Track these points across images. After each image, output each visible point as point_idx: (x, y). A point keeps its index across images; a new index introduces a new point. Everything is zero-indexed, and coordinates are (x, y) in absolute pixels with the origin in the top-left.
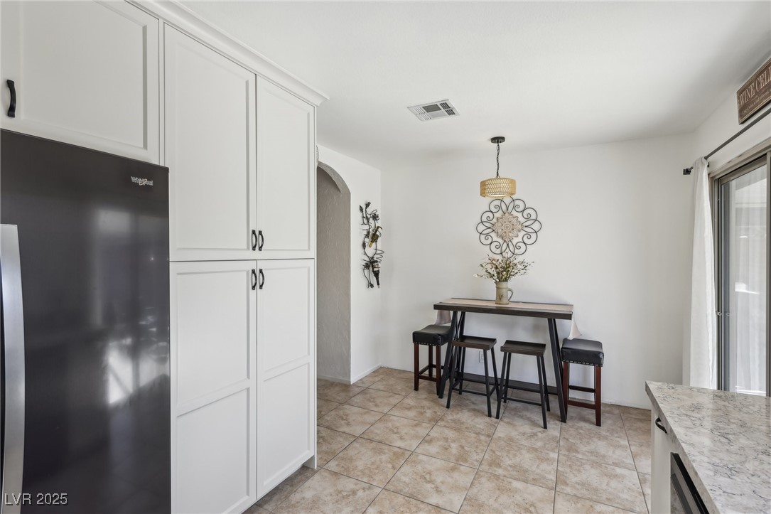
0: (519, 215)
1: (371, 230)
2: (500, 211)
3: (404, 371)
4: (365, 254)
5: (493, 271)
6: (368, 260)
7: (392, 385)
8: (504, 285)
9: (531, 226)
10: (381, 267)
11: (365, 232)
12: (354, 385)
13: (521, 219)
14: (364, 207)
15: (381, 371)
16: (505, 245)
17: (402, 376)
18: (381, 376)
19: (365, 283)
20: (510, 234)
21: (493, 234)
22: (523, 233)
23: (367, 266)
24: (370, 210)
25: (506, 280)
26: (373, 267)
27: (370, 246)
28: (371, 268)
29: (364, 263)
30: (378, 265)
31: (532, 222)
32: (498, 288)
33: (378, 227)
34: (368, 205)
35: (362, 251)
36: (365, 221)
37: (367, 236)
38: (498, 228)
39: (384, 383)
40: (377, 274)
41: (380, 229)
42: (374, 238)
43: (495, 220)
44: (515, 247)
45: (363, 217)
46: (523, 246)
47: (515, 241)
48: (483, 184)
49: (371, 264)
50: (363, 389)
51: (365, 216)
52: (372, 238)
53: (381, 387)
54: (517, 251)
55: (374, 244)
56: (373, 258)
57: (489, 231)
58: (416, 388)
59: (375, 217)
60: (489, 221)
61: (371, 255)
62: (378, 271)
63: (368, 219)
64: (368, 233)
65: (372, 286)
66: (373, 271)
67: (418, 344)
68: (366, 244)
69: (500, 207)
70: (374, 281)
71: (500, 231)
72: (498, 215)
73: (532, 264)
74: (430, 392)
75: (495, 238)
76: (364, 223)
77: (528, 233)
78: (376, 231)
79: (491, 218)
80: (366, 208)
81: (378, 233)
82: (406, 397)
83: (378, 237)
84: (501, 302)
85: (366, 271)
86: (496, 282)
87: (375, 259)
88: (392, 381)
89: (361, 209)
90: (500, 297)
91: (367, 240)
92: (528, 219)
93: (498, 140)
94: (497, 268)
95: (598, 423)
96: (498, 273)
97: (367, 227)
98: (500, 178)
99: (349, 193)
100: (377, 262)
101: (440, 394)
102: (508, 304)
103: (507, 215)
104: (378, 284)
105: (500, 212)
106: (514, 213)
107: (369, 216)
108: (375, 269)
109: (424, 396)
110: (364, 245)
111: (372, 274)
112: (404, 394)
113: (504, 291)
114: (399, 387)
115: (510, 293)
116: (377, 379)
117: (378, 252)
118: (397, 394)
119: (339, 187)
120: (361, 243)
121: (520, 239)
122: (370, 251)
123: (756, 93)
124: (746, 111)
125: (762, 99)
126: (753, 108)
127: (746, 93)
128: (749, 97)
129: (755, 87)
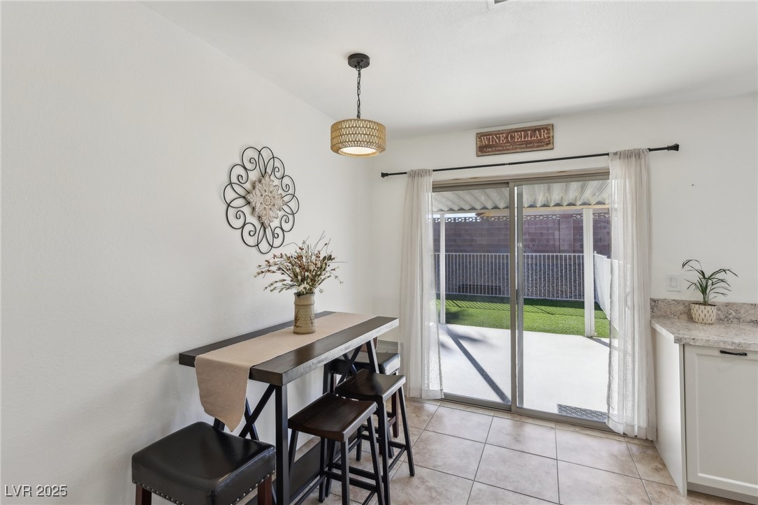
0: (278, 183)
2: (257, 169)
9: (289, 202)
13: (281, 191)
16: (262, 230)
20: (270, 213)
21: (247, 210)
22: (281, 213)
31: (290, 197)
38: (255, 198)
43: (249, 185)
44: (273, 234)
46: (280, 232)
47: (273, 225)
54: (275, 241)
57: (241, 202)
60: (241, 184)
69: (256, 164)
71: (257, 206)
72: (254, 176)
75: (249, 218)
77: (287, 214)
79: (244, 180)
92: (287, 192)
93: (359, 60)
103: (267, 178)
105: (257, 171)
106: (273, 178)
121: (278, 223)
123: (508, 142)
124: (490, 150)
125: (516, 148)
126: (501, 150)
127: (493, 138)
128: (496, 142)
129: (507, 137)
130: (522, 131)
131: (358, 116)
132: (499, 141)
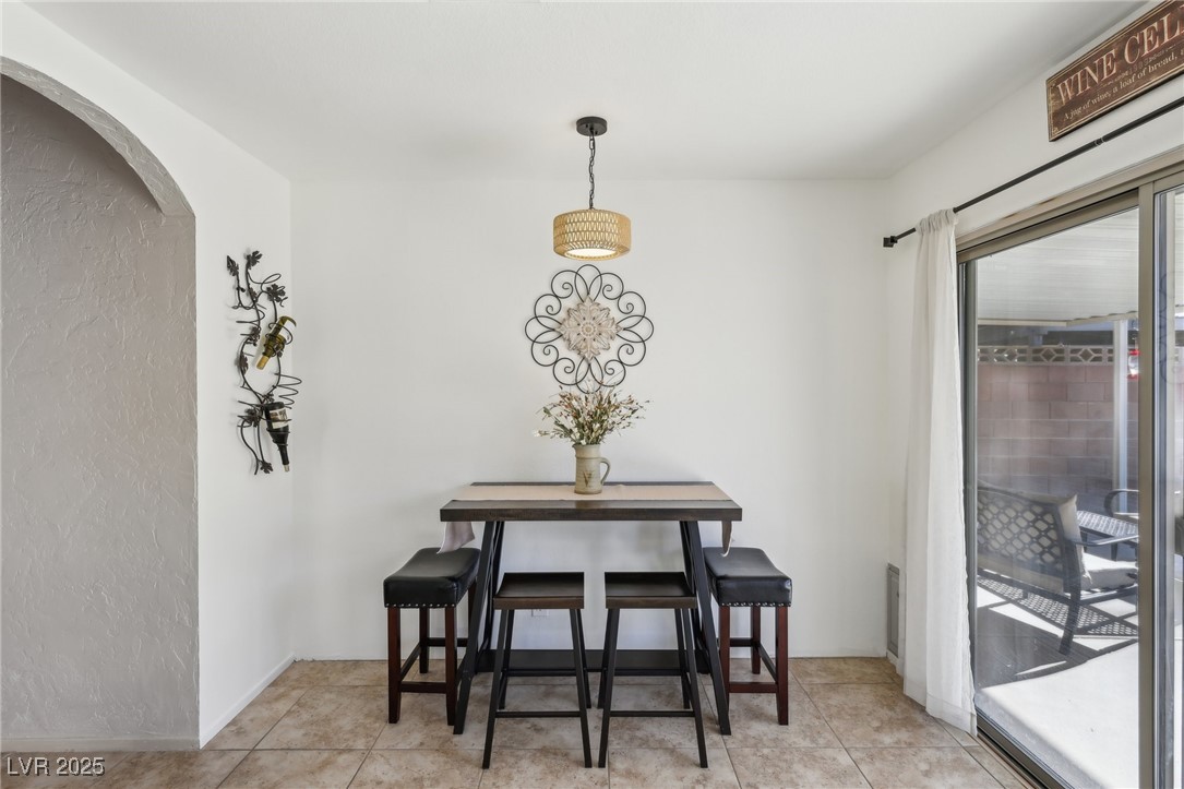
0: (612, 305)
1: (263, 324)
2: (574, 295)
3: (357, 663)
4: (246, 385)
5: (569, 423)
6: (254, 401)
7: (327, 720)
8: (593, 451)
9: (634, 326)
10: (294, 418)
11: (246, 329)
12: (211, 747)
13: (615, 314)
14: (241, 263)
15: (294, 675)
16: (584, 366)
17: (352, 678)
18: (295, 694)
19: (247, 460)
20: (595, 344)
21: (559, 344)
22: (618, 342)
23: (251, 418)
24: (259, 273)
25: (597, 441)
26: (270, 420)
27: (260, 366)
28: (263, 424)
29: (242, 410)
30: (284, 413)
31: (636, 319)
32: (580, 459)
33: (284, 319)
34: (253, 259)
35: (236, 377)
36: (246, 301)
37: (252, 337)
38: (570, 329)
39: (305, 716)
40: (280, 438)
41: (288, 324)
42: (274, 345)
43: (562, 315)
44: (604, 370)
45: (239, 289)
46: (618, 367)
47: (603, 358)
48: (560, 222)
49: (264, 413)
50: (238, 756)
51: (243, 284)
52: (267, 346)
53: (295, 736)
54: (607, 380)
55: (273, 360)
56: (269, 396)
57: (551, 336)
58: (394, 718)
59: (275, 294)
60: (550, 316)
61: (263, 390)
62: (286, 429)
63: (253, 296)
64: (255, 332)
65: (267, 467)
66: (270, 429)
67: (398, 608)
68: (250, 360)
69: (573, 288)
70: (272, 453)
71: (574, 337)
72: (570, 303)
73: (646, 405)
74: (428, 719)
75: (564, 352)
76: (240, 305)
77: (629, 343)
78: (278, 328)
79: (556, 310)
80: (248, 266)
81: (283, 333)
82: (367, 755)
83: (283, 342)
84: (589, 490)
85: (250, 432)
86: (577, 445)
87: (276, 399)
88: (325, 705)
89: (232, 266)
90: (584, 477)
91: (250, 349)
92: (628, 314)
93: (591, 126)
94: (577, 415)
95: (783, 719)
96: (580, 426)
97: (251, 315)
98: (596, 211)
99: (190, 217)
100: (281, 405)
101: (457, 721)
102: (600, 492)
103: (587, 303)
104: (285, 461)
105: (574, 297)
106: (600, 299)
107: (256, 288)
108: (276, 425)
109: (416, 738)
110: (242, 363)
111: (267, 440)
112: (360, 744)
113: (592, 465)
114: (346, 723)
115: (603, 468)
116: (283, 706)
117: (283, 381)
118: (341, 752)
119: (156, 196)
120: (233, 356)
121: (612, 355)
122: (261, 379)
123: (1124, 67)
124: (1078, 111)
125: (1149, 75)
126: (1107, 101)
127: (1084, 74)
128: (1093, 83)
129: (1120, 55)
130: (1163, 13)
131: (591, 205)
132: (1101, 77)
